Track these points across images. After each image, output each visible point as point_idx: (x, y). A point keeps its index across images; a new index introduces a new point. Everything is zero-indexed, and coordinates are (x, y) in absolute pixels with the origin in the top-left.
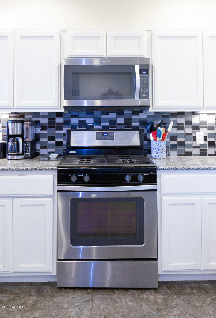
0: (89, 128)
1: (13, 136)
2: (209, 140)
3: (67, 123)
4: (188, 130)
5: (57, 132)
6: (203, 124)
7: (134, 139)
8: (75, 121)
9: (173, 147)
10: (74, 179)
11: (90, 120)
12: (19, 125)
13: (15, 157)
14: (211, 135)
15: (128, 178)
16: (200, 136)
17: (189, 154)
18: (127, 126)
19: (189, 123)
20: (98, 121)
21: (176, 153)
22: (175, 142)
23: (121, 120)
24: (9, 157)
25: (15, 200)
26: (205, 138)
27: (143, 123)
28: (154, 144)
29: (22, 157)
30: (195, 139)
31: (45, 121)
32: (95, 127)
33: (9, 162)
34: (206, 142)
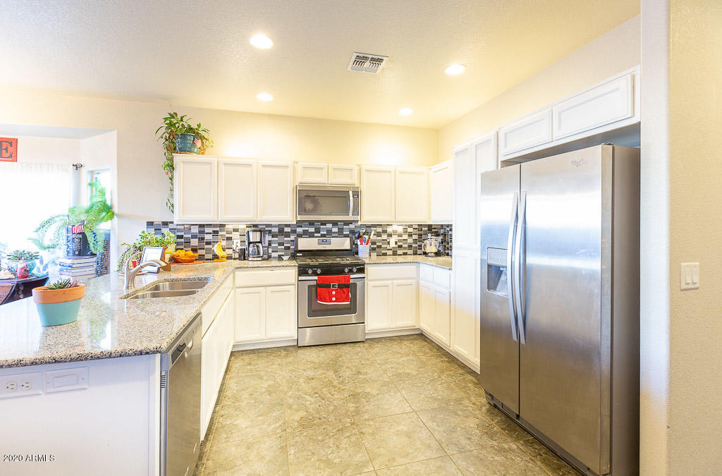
0: (311, 235)
1: (253, 243)
2: (399, 244)
3: (294, 232)
4: (384, 237)
5: (285, 239)
6: (395, 232)
7: (346, 244)
8: (300, 230)
9: (373, 249)
10: (310, 271)
11: (312, 230)
12: (258, 233)
13: (256, 259)
14: (400, 241)
15: (346, 270)
16: (393, 240)
17: (385, 254)
18: (340, 233)
19: (385, 232)
20: (318, 231)
21: (375, 254)
22: (375, 246)
23: (335, 230)
24: (250, 259)
25: (268, 288)
26: (396, 243)
27: (352, 232)
28: (360, 247)
29: (260, 259)
30: (389, 243)
31: (275, 230)
32: (316, 235)
33: (251, 262)
34: (397, 246)
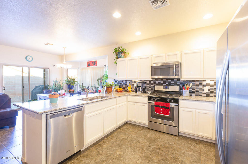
0: (162, 84)
1: (139, 87)
3: (155, 83)
4: (201, 86)
5: (151, 86)
6: (208, 84)
7: (176, 89)
8: (157, 82)
9: (194, 92)
10: (152, 99)
11: (162, 82)
12: (140, 83)
13: (139, 92)
14: (211, 89)
15: (168, 101)
16: (206, 89)
17: (201, 96)
18: (175, 84)
19: (201, 84)
20: (164, 83)
21: (195, 95)
23: (173, 82)
24: (138, 92)
26: (209, 90)
27: (181, 83)
28: (184, 91)
29: (141, 92)
30: (203, 90)
31: (148, 82)
32: (164, 84)
33: (138, 94)
34: (209, 92)
